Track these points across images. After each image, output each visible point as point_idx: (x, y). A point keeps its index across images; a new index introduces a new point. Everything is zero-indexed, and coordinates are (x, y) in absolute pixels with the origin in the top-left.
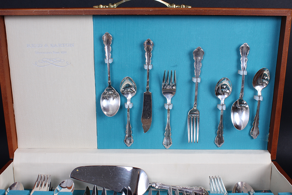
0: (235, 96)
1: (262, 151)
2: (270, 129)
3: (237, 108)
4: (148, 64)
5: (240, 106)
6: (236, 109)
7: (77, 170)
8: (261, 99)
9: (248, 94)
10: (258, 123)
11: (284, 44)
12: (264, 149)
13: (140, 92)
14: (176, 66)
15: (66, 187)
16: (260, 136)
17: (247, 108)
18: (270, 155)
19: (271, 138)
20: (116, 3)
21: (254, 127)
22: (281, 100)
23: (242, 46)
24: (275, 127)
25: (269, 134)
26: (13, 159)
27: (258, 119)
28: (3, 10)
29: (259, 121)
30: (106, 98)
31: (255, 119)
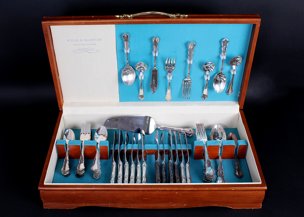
0: (217, 70)
1: (234, 103)
2: (240, 89)
3: (217, 80)
4: (155, 52)
5: (220, 77)
6: (217, 82)
7: (108, 121)
8: (235, 73)
9: (226, 68)
10: (232, 86)
11: (253, 41)
12: (235, 101)
13: (150, 68)
14: (176, 52)
15: (102, 135)
16: (233, 93)
17: (224, 81)
18: (239, 106)
19: (240, 94)
20: (132, 14)
21: (229, 88)
22: (249, 75)
23: (223, 40)
24: (243, 90)
25: (240, 92)
26: (62, 111)
27: (232, 84)
28: (50, 22)
29: (233, 84)
30: (126, 74)
31: (230, 84)
